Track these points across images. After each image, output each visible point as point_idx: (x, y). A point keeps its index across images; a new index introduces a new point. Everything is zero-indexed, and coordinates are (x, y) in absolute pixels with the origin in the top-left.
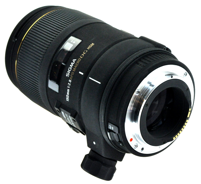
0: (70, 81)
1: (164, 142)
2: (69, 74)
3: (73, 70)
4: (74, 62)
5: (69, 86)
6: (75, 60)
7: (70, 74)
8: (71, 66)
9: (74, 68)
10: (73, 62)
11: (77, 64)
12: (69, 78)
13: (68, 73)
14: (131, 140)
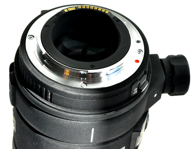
1: (118, 22)
14: (137, 61)
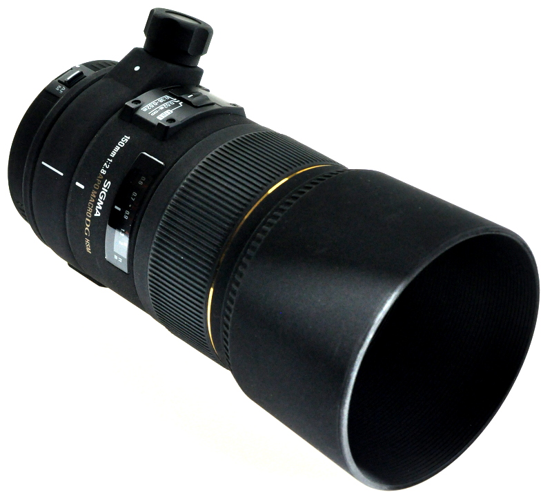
0: (103, 172)
2: (105, 186)
3: (96, 193)
4: (97, 211)
5: (109, 162)
6: (96, 215)
7: (102, 186)
8: (102, 203)
9: (95, 197)
10: (99, 209)
11: (91, 206)
12: (105, 177)
13: (106, 188)
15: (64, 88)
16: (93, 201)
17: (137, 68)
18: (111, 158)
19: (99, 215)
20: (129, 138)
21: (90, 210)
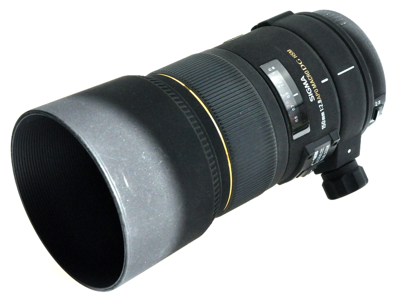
0: (320, 101)
2: (312, 97)
3: (313, 88)
5: (321, 109)
6: (303, 77)
7: (314, 94)
8: (306, 87)
9: (312, 85)
10: (304, 82)
11: (310, 78)
12: (317, 100)
13: (310, 96)
15: (376, 105)
16: (311, 82)
17: (349, 151)
18: (322, 111)
19: (302, 79)
20: (323, 129)
21: (308, 75)
